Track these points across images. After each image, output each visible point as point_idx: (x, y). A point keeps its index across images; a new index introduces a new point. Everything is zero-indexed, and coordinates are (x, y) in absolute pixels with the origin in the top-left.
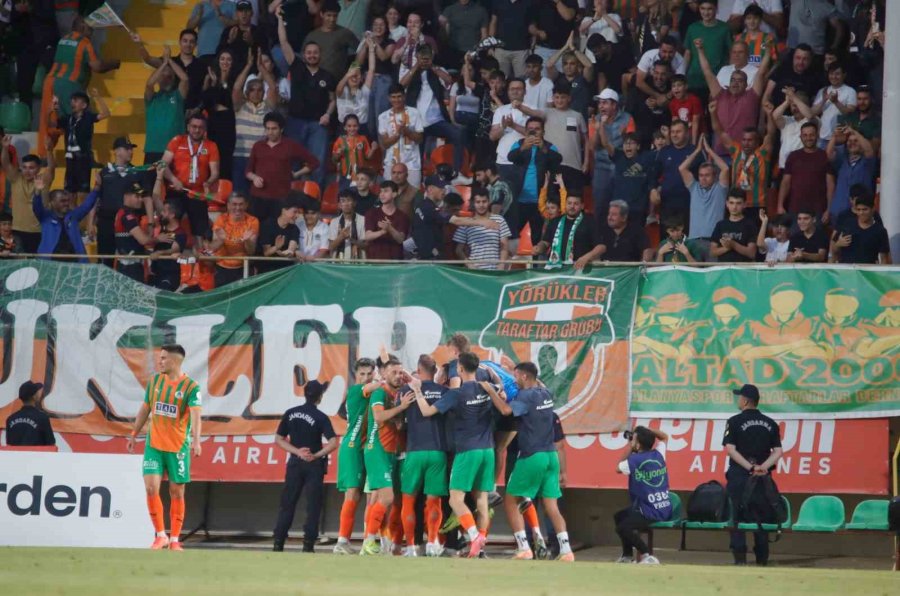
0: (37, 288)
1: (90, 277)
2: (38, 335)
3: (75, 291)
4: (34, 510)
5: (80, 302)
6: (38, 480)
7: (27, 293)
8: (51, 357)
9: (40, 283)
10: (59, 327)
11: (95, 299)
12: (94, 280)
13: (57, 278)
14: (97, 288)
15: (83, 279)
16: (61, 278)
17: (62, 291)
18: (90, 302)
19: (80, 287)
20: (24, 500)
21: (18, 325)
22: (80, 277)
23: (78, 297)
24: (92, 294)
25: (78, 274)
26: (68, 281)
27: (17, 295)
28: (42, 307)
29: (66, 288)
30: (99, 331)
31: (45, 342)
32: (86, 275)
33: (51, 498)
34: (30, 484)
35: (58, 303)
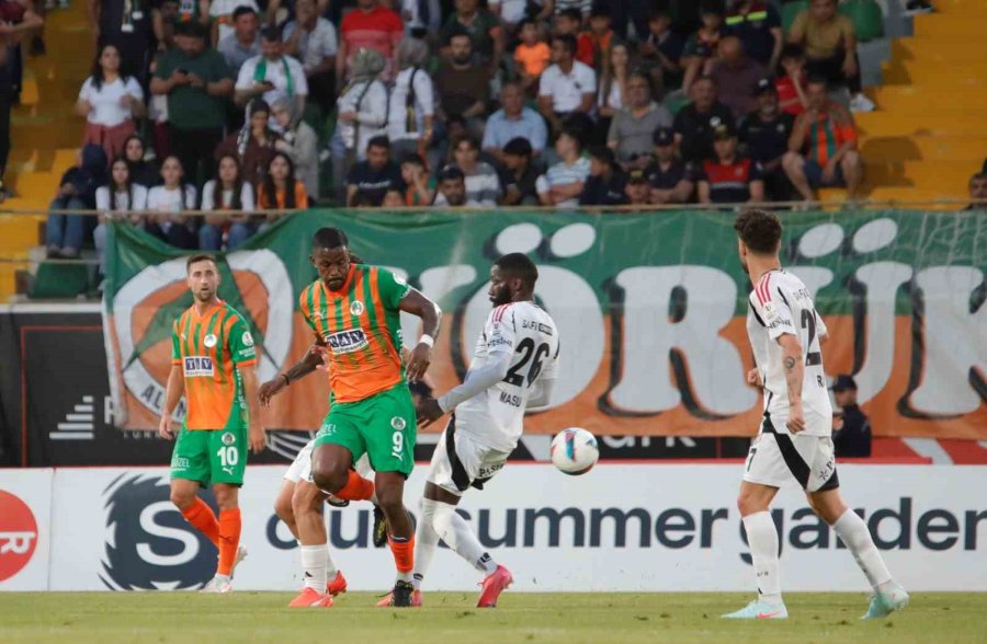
0: (895, 247)
1: (965, 228)
2: (900, 310)
3: (946, 249)
4: (903, 542)
5: (955, 263)
6: (906, 503)
7: (882, 255)
8: (918, 338)
9: (901, 239)
10: (928, 298)
11: (974, 257)
12: (972, 233)
13: (923, 231)
14: (976, 243)
15: (957, 233)
16: (928, 234)
17: (929, 250)
18: (968, 263)
19: (953, 243)
20: (890, 529)
21: (872, 298)
22: (951, 230)
23: (951, 256)
24: (969, 251)
25: (950, 225)
26: (938, 236)
27: (870, 258)
28: (903, 273)
29: (934, 245)
30: (981, 301)
31: (910, 319)
32: (961, 226)
33: (924, 528)
34: (897, 508)
35: (926, 265)
